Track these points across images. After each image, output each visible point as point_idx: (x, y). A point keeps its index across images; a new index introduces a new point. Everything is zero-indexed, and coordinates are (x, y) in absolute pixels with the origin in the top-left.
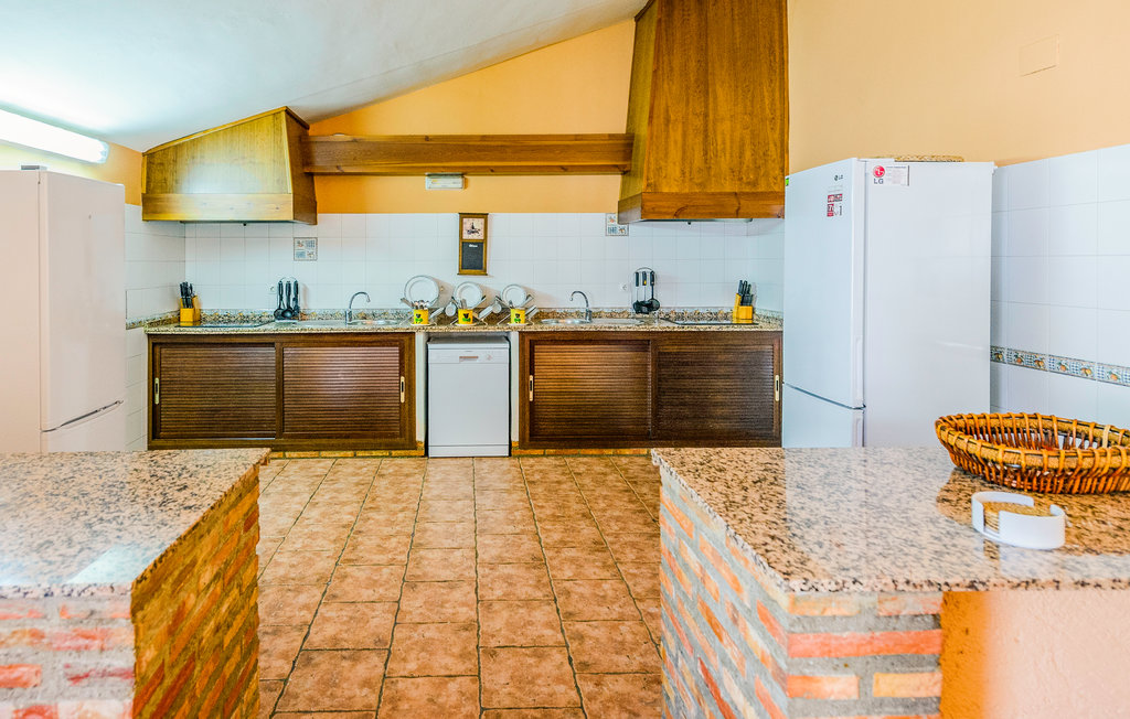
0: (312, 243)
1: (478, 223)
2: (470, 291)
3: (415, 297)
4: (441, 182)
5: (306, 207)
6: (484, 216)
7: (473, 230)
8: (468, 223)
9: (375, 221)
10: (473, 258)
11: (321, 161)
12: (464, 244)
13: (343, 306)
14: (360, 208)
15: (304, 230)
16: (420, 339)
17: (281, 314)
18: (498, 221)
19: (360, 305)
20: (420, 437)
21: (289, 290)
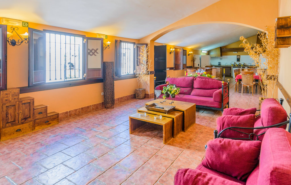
0: (222, 58)
1: (239, 56)
2: (238, 63)
3: (232, 64)
4: (235, 52)
5: (221, 55)
6: (240, 56)
7: (238, 57)
8: (238, 56)
9: (228, 56)
10: (238, 60)
11: (222, 50)
12: (237, 58)
13: (225, 64)
14: (227, 55)
15: (221, 57)
16: (232, 67)
17: (219, 65)
18: (241, 56)
19: (226, 64)
20: (232, 76)
21: (220, 63)
